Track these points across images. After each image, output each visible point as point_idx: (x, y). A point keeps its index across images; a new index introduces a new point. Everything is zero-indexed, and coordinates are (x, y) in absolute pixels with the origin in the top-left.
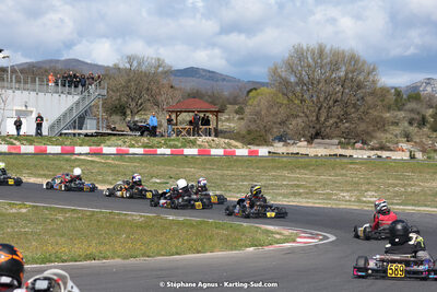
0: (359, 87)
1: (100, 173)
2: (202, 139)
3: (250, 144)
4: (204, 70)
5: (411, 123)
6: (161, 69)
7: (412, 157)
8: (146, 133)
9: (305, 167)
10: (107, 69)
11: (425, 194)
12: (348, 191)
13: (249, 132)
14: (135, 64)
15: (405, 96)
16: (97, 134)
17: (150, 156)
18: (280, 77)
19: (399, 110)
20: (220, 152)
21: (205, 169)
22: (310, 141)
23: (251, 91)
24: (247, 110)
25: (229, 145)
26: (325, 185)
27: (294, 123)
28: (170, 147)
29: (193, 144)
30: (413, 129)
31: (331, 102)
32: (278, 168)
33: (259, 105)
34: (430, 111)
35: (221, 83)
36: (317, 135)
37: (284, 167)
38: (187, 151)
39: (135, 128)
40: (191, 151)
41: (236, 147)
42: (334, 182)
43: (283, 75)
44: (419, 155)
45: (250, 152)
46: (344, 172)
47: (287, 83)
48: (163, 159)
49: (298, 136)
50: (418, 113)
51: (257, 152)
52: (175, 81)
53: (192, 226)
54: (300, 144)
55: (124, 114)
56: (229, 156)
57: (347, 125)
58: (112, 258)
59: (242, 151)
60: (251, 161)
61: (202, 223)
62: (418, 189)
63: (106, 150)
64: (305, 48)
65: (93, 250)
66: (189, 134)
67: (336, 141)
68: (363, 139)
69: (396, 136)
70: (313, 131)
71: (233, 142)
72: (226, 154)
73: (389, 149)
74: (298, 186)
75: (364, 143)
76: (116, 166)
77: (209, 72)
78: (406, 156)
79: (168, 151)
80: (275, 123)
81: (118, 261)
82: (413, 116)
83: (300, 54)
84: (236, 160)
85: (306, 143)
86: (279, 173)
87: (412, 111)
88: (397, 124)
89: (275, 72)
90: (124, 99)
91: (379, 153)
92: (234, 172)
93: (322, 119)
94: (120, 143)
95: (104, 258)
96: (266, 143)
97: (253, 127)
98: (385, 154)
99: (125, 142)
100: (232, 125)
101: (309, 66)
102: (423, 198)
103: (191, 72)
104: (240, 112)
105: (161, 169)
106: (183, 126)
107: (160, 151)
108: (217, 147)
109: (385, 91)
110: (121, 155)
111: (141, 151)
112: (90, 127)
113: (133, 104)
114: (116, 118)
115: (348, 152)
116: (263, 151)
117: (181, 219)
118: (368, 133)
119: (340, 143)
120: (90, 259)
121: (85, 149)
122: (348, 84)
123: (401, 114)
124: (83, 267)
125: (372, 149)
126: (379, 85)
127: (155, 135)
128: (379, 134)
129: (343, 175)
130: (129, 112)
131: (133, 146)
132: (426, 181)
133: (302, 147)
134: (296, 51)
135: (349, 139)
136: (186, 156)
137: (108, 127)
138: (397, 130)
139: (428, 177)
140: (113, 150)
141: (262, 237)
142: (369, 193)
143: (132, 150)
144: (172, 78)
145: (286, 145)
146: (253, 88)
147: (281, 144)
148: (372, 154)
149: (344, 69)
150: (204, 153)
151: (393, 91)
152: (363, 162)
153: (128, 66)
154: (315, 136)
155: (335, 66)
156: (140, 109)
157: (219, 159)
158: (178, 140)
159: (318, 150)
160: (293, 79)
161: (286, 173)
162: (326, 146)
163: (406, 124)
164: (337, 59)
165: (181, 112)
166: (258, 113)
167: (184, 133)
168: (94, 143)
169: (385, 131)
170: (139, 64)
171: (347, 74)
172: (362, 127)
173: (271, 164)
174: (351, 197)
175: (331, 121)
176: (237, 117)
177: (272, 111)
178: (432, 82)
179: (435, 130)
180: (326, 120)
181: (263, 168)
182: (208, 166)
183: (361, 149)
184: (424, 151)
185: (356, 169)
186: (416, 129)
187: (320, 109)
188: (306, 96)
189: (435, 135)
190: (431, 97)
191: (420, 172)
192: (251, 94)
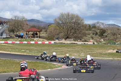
0: (79, 24)
1: (7, 49)
2: (35, 39)
3: (49, 40)
4: (36, 20)
5: (93, 34)
6: (24, 19)
7: (94, 44)
8: (20, 37)
9: (64, 46)
10: (9, 19)
12: (76, 53)
13: (49, 37)
14: (17, 18)
15: (91, 27)
16: (6, 38)
17: (21, 44)
18: (57, 22)
19: (90, 30)
20: (41, 42)
22: (66, 39)
23: (49, 25)
24: (48, 31)
25: (43, 40)
26: (70, 51)
27: (61, 34)
28: (27, 41)
29: (33, 40)
30: (94, 36)
31: (71, 28)
32: (57, 47)
33: (51, 29)
34: (99, 31)
35: (40, 23)
36: (68, 38)
37: (58, 47)
38: (31, 42)
39: (17, 36)
40: (32, 42)
41: (45, 41)
42: (72, 51)
43: (58, 21)
44: (96, 43)
45: (49, 43)
46: (75, 48)
47: (59, 23)
48: (25, 45)
49: (62, 38)
51: (51, 42)
52: (28, 23)
53: (33, 63)
54: (63, 40)
55: (14, 32)
56: (43, 43)
57: (76, 35)
58: (11, 72)
59: (47, 42)
60: (49, 45)
61: (36, 62)
62: (95, 52)
63: (9, 42)
64: (64, 14)
65: (5, 70)
66: (32, 37)
67: (73, 39)
68: (80, 39)
69: (89, 38)
70: (66, 37)
71: (44, 40)
72: (42, 43)
73: (87, 41)
74: (62, 52)
76: (12, 47)
77: (37, 20)
78: (92, 43)
79: (26, 42)
80: (56, 34)
81: (12, 73)
82: (94, 32)
83: (62, 15)
84: (45, 45)
87: (93, 31)
88: (89, 34)
89: (55, 20)
90: (14, 28)
91: (85, 42)
92: (44, 48)
93: (69, 33)
94: (13, 40)
95: (8, 72)
96: (53, 40)
97: (50, 35)
98: (86, 43)
99: (14, 40)
100: (44, 35)
101: (65, 19)
102: (97, 55)
103: (32, 20)
104: (46, 31)
105: (24, 47)
106: (30, 35)
107: (24, 42)
108: (40, 41)
109: (86, 25)
110: (13, 43)
111: (19, 42)
112: (4, 36)
113: (16, 29)
114: (12, 33)
115: (76, 42)
116: (53, 42)
117: (30, 61)
118: (81, 37)
119: (74, 40)
120: (5, 72)
121: (3, 42)
122: (76, 23)
123: (91, 32)
124: (3, 75)
125: (83, 41)
126: (84, 24)
127: (22, 38)
128: (85, 37)
129: (75, 49)
130: (15, 32)
131: (16, 41)
132: (97, 50)
133: (63, 41)
134: (61, 14)
135: (76, 38)
136: (31, 44)
137: (9, 36)
138: (89, 36)
140: (11, 42)
141: (52, 66)
142: (82, 54)
143: (16, 42)
144: (27, 22)
145: (59, 40)
146: (50, 25)
148: (83, 43)
149: (75, 19)
150: (36, 43)
151: (88, 25)
152: (80, 45)
153: (15, 19)
154: (67, 38)
155: (72, 18)
156: (18, 31)
157: (40, 44)
158: (29, 39)
159: (68, 42)
162: (70, 41)
163: (92, 34)
164: (73, 17)
165: (30, 31)
166: (51, 32)
167: (31, 37)
168: (6, 40)
169: (86, 36)
170: (18, 18)
171: (75, 21)
172: (80, 35)
173: (55, 46)
174: (77, 55)
175: (71, 34)
176: (45, 33)
177: (55, 31)
178: (99, 23)
179: (100, 36)
180: (70, 33)
181: (53, 47)
182: (37, 46)
183: (80, 41)
184: (97, 42)
185: (78, 47)
186: (95, 36)
187: (68, 30)
188: (64, 27)
189: (100, 37)
190: (99, 27)
191: (96, 48)
192: (49, 26)
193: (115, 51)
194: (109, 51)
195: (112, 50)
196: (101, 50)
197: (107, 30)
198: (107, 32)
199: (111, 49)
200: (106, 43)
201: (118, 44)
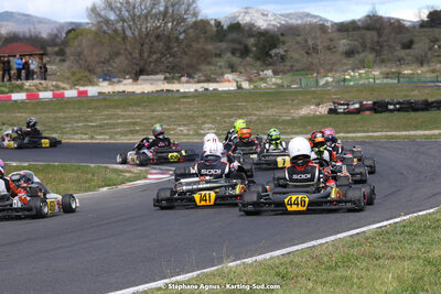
2: (27, 84)
4: (20, 14)
5: (233, 53)
7: (239, 87)
9: (137, 104)
11: (262, 122)
12: (184, 125)
15: (225, 27)
19: (221, 41)
21: (36, 113)
22: (136, 79)
24: (68, 51)
25: (58, 87)
27: (117, 60)
29: (20, 89)
30: (236, 60)
31: (153, 39)
32: (110, 107)
33: (80, 45)
34: (252, 40)
36: (142, 71)
37: (117, 106)
38: (15, 96)
40: (19, 96)
41: (64, 89)
42: (170, 117)
43: (103, 13)
44: (246, 85)
45: (81, 93)
46: (177, 106)
47: (107, 21)
49: (122, 74)
50: (240, 43)
51: (86, 92)
54: (125, 82)
56: (59, 97)
57: (171, 59)
59: (71, 93)
60: (82, 101)
62: (254, 118)
67: (162, 76)
68: (189, 72)
69: (221, 67)
70: (138, 68)
71: (59, 83)
72: (55, 96)
73: (215, 81)
74: (135, 124)
75: (190, 76)
77: (24, 15)
78: (232, 87)
80: (98, 63)
82: (235, 46)
84: (66, 102)
85: (131, 81)
86: (111, 111)
87: (233, 41)
88: (219, 55)
89: (94, 10)
91: (206, 85)
92: (67, 115)
93: (146, 55)
96: (91, 83)
98: (211, 86)
102: (260, 126)
104: (61, 53)
108: (46, 89)
109: (205, 23)
115: (174, 87)
118: (192, 66)
119: (166, 78)
123: (223, 45)
125: (199, 82)
126: (199, 18)
128: (203, 67)
129: (176, 110)
132: (260, 109)
133: (127, 86)
135: (174, 72)
136: (16, 101)
138: (221, 62)
139: (261, 105)
142: (206, 125)
145: (112, 83)
146: (74, 30)
147: (106, 83)
148: (200, 87)
149: (163, 3)
150: (32, 96)
151: (212, 22)
152: (196, 94)
154: (138, 73)
157: (48, 102)
158: (5, 86)
159: (145, 86)
160: (112, 17)
161: (119, 112)
162: (152, 82)
163: (229, 55)
166: (80, 54)
169: (209, 63)
171: (166, 8)
172: (186, 60)
173: (103, 104)
174: (189, 130)
175: (155, 57)
176: (58, 58)
177: (95, 51)
178: (250, 11)
179: (258, 59)
180: (149, 56)
181: (95, 108)
182: (39, 110)
183: (187, 82)
184: (250, 81)
185: (188, 103)
186: (240, 60)
187: (142, 45)
188: (129, 33)
189: (259, 63)
190: (251, 26)
191: (254, 101)
192: (71, 35)
193: (323, 110)
194: (305, 111)
195: (312, 107)
196: (272, 107)
197: (282, 35)
198: (284, 43)
199: (308, 103)
200: (285, 84)
201: (327, 83)
